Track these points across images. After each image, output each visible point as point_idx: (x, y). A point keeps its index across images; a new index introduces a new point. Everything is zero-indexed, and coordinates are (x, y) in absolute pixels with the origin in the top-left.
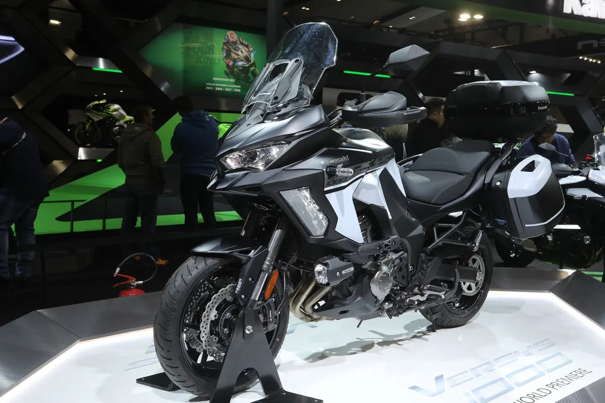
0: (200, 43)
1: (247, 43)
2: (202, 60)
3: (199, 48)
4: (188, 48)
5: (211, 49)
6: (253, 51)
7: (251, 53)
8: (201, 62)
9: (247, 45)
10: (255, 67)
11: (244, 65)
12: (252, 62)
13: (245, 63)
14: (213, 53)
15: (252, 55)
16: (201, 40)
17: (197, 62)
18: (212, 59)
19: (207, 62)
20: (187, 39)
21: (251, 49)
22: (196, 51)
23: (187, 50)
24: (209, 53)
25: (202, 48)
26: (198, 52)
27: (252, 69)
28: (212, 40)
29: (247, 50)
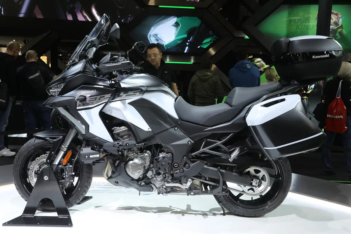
0: (300, 16)
1: (336, 12)
2: (300, 27)
3: (299, 19)
4: (291, 20)
5: (308, 20)
6: (342, 17)
7: (339, 19)
8: (299, 29)
9: (337, 13)
10: (343, 29)
11: (333, 28)
12: (340, 26)
13: (334, 27)
14: (309, 22)
15: (341, 20)
16: (300, 14)
17: (296, 29)
18: (308, 26)
19: (304, 29)
20: (290, 15)
21: (339, 16)
22: (297, 21)
23: (290, 22)
24: (306, 22)
25: (301, 19)
26: (298, 23)
27: (339, 30)
28: (309, 13)
29: (336, 17)
